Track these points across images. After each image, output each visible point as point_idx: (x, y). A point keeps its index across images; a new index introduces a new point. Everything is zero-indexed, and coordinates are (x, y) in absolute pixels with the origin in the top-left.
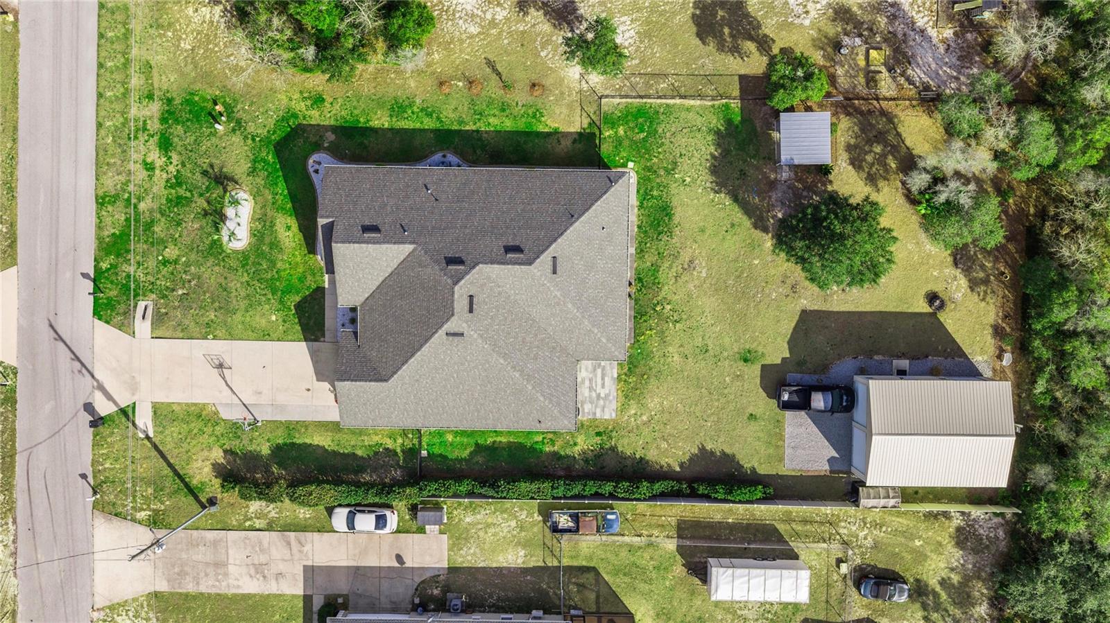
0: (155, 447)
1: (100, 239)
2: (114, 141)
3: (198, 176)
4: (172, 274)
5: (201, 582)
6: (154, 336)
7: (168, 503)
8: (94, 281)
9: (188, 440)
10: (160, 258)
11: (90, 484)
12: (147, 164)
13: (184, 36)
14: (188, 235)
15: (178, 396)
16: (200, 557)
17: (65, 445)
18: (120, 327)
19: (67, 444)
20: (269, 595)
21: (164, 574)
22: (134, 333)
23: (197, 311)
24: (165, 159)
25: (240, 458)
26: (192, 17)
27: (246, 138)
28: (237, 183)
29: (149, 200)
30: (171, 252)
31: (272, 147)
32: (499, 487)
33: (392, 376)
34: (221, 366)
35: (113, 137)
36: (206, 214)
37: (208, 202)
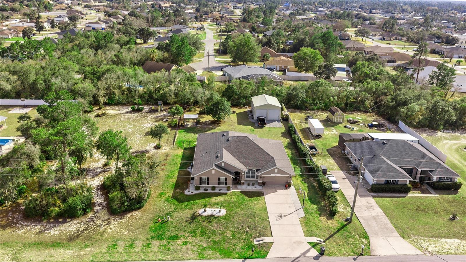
0: (328, 239)
1: (222, 258)
2: (170, 255)
3: (191, 226)
4: (239, 233)
5: (386, 223)
6: (271, 236)
7: (354, 234)
8: (246, 258)
9: (320, 227)
10: (231, 238)
11: (358, 257)
12: (183, 244)
13: (121, 233)
14: (220, 228)
15: (300, 229)
18: (269, 248)
20: (379, 205)
21: (390, 234)
22: (271, 243)
23: (256, 223)
24: (182, 238)
25: (322, 212)
26: (113, 230)
27: (175, 211)
28: (195, 213)
29: (202, 243)
30: (229, 234)
31: (180, 204)
32: (305, 153)
33: (271, 156)
34: (281, 216)
35: (167, 255)
36: (210, 222)
37: (204, 221)
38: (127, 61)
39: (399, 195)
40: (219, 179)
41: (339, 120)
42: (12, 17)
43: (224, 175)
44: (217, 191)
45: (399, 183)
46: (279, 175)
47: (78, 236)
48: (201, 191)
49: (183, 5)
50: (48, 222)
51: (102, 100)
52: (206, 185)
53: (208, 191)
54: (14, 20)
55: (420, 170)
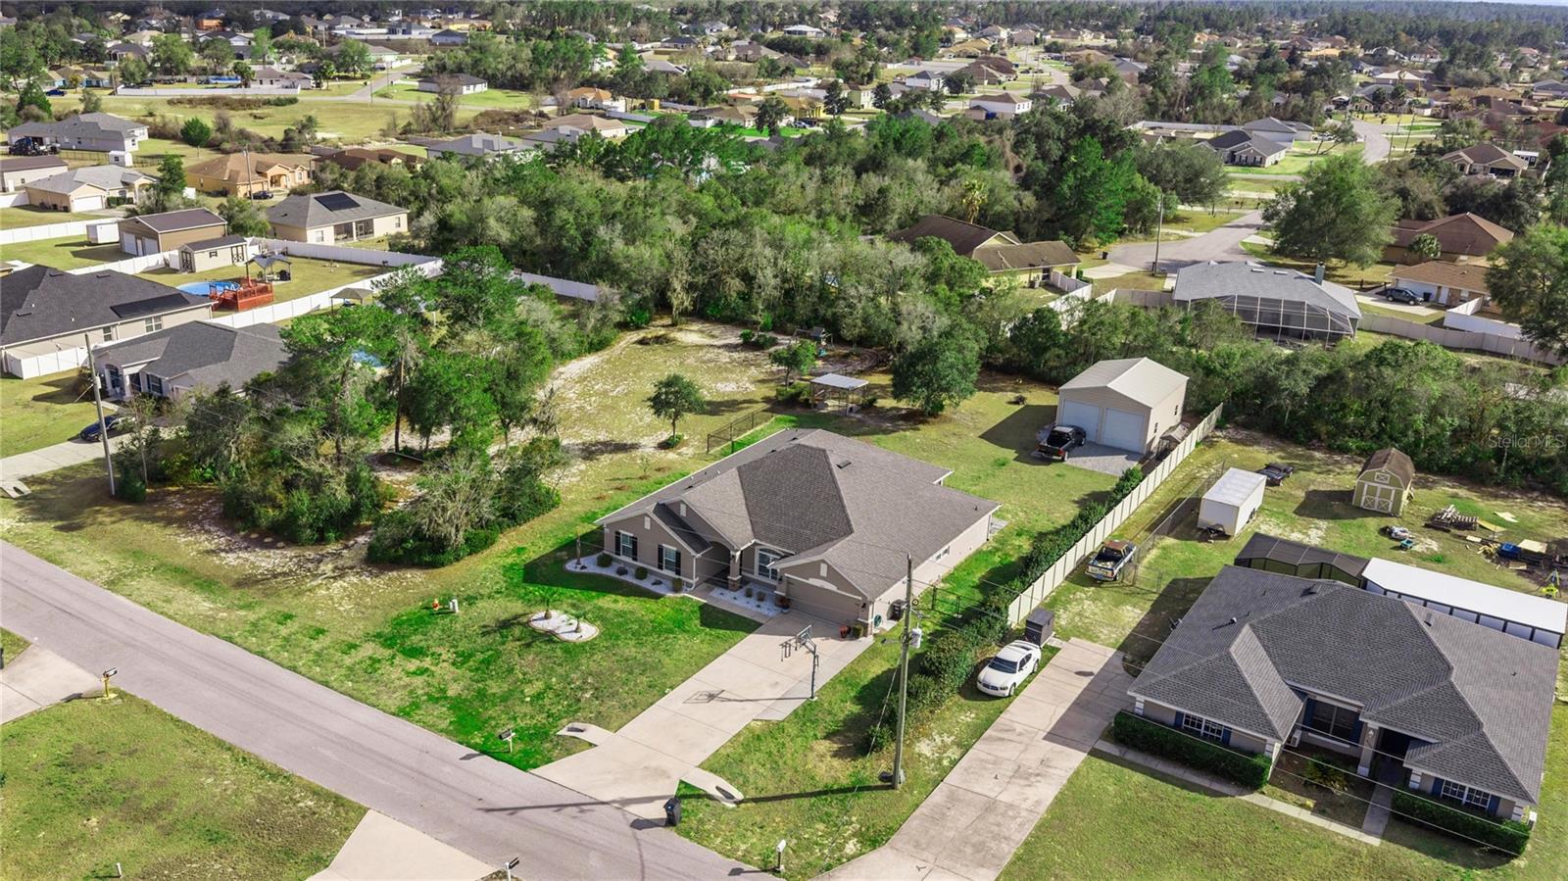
0: (755, 800)
3: (481, 639)
4: (558, 695)
5: (1007, 834)
6: (615, 729)
7: (854, 819)
8: (484, 753)
9: (781, 762)
10: (528, 699)
11: (754, 872)
12: (413, 673)
14: (533, 667)
15: (712, 743)
16: (964, 821)
17: (668, 869)
18: (567, 754)
19: (671, 866)
20: (1070, 781)
21: (967, 866)
22: (592, 744)
23: (627, 688)
24: (428, 658)
25: (846, 731)
26: (327, 593)
27: (491, 597)
28: (524, 614)
29: (453, 685)
30: (532, 689)
31: (523, 584)
34: (711, 697)
36: (528, 645)
37: (519, 640)
38: (893, 211)
39: (1205, 782)
40: (661, 550)
41: (1377, 499)
42: (798, 71)
43: (675, 543)
44: (646, 584)
45: (1233, 740)
46: (832, 587)
47: (257, 582)
48: (610, 572)
49: (1391, 52)
50: (245, 538)
51: (680, 299)
52: (629, 560)
53: (623, 578)
54: (803, 78)
55: (1373, 725)
